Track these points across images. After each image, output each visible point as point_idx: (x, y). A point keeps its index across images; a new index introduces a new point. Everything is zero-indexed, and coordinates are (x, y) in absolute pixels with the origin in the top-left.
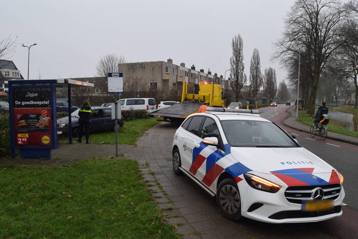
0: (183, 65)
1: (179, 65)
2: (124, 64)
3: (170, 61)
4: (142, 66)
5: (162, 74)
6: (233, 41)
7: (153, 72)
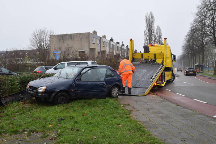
0: (104, 37)
1: (102, 37)
2: (54, 36)
3: (95, 33)
4: (71, 37)
5: (89, 44)
6: (146, 17)
7: (81, 42)
